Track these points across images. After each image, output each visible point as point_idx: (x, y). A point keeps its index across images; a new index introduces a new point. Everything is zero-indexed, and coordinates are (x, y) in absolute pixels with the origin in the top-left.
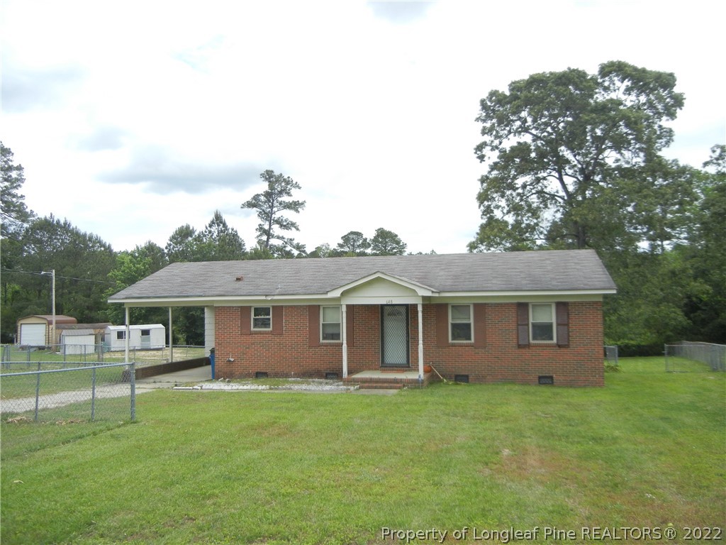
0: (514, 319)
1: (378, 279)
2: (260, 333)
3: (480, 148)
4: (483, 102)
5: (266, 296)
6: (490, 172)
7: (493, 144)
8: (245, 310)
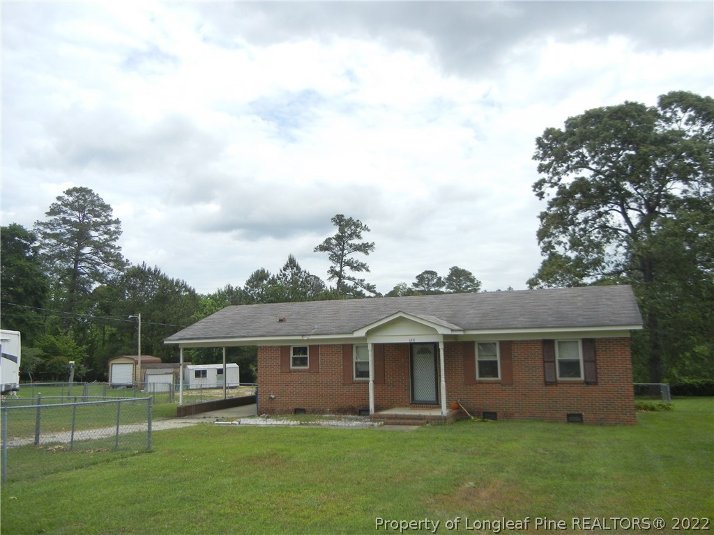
0: (541, 356)
1: (401, 317)
2: (299, 371)
3: (539, 185)
4: (539, 141)
5: (303, 336)
6: (549, 209)
7: (553, 181)
8: (284, 349)
